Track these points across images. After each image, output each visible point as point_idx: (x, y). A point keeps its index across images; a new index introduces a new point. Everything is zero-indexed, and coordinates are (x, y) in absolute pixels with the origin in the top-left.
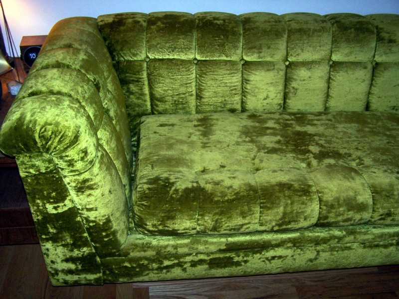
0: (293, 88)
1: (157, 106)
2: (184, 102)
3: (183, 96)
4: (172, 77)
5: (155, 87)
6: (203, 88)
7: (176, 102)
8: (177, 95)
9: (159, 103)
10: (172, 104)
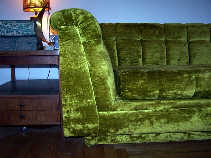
0: (194, 54)
1: (122, 63)
2: (136, 61)
3: (136, 58)
4: (129, 48)
5: (121, 53)
6: (146, 53)
7: (132, 61)
8: (132, 57)
9: (123, 62)
10: (130, 62)
